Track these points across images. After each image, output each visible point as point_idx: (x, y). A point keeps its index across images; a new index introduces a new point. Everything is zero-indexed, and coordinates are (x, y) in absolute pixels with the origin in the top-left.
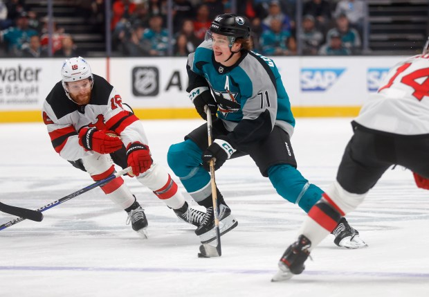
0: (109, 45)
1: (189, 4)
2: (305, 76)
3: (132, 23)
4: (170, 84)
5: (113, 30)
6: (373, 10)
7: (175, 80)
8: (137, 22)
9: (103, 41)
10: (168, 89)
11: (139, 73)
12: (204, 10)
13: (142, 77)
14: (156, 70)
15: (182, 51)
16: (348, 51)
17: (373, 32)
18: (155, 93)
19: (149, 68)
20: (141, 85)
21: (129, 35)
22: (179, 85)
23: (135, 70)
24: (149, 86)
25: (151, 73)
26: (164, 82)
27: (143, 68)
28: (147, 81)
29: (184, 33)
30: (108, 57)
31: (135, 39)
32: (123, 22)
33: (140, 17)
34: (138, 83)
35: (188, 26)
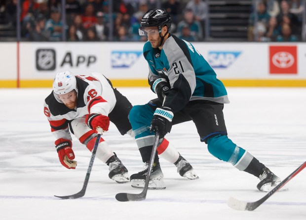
0: (19, 33)
1: (77, 3)
3: (36, 17)
4: (64, 62)
5: (22, 22)
6: (212, 9)
7: (68, 59)
8: (40, 16)
9: (15, 29)
10: (62, 65)
11: (41, 54)
12: (90, 8)
13: (43, 56)
14: (54, 52)
15: (73, 37)
16: (195, 39)
17: (212, 25)
18: (53, 68)
19: (48, 50)
20: (43, 63)
21: (33, 26)
22: (71, 62)
23: (38, 51)
24: (49, 63)
25: (50, 54)
26: (59, 60)
27: (44, 50)
28: (46, 59)
29: (75, 24)
30: (18, 42)
31: (38, 29)
32: (28, 16)
33: (42, 12)
34: (40, 60)
35: (78, 19)
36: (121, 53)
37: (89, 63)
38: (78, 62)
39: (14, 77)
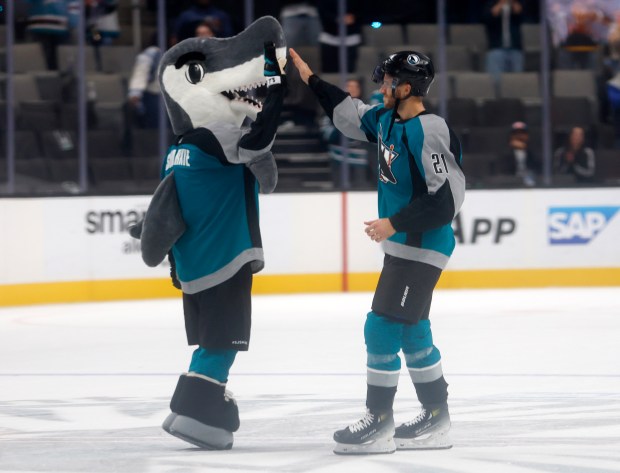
2: (554, 220)
30: (344, 191)
36: (569, 211)
37: (500, 233)
38: (476, 234)
39: (336, 267)
